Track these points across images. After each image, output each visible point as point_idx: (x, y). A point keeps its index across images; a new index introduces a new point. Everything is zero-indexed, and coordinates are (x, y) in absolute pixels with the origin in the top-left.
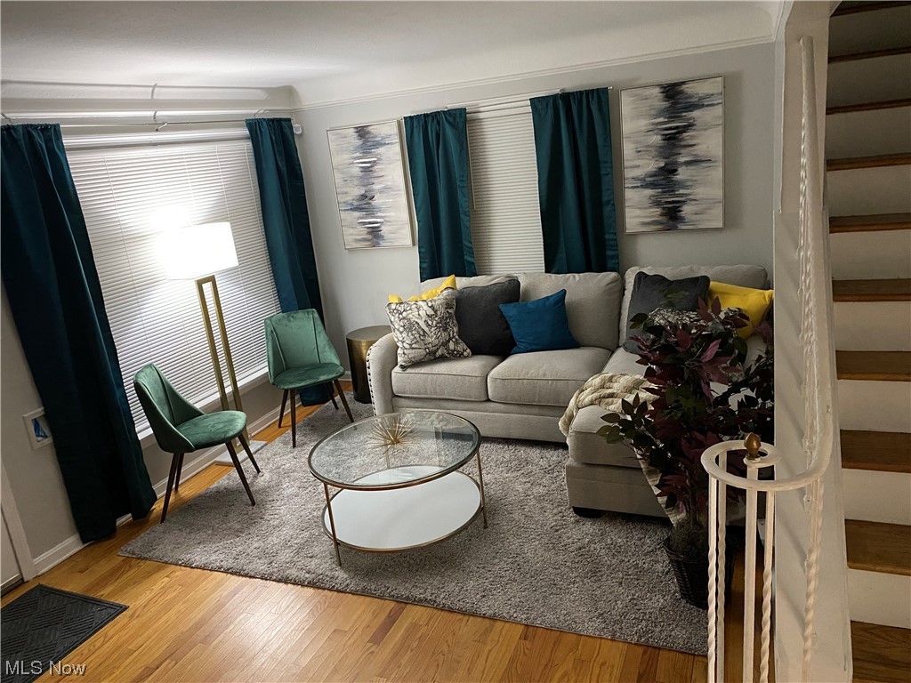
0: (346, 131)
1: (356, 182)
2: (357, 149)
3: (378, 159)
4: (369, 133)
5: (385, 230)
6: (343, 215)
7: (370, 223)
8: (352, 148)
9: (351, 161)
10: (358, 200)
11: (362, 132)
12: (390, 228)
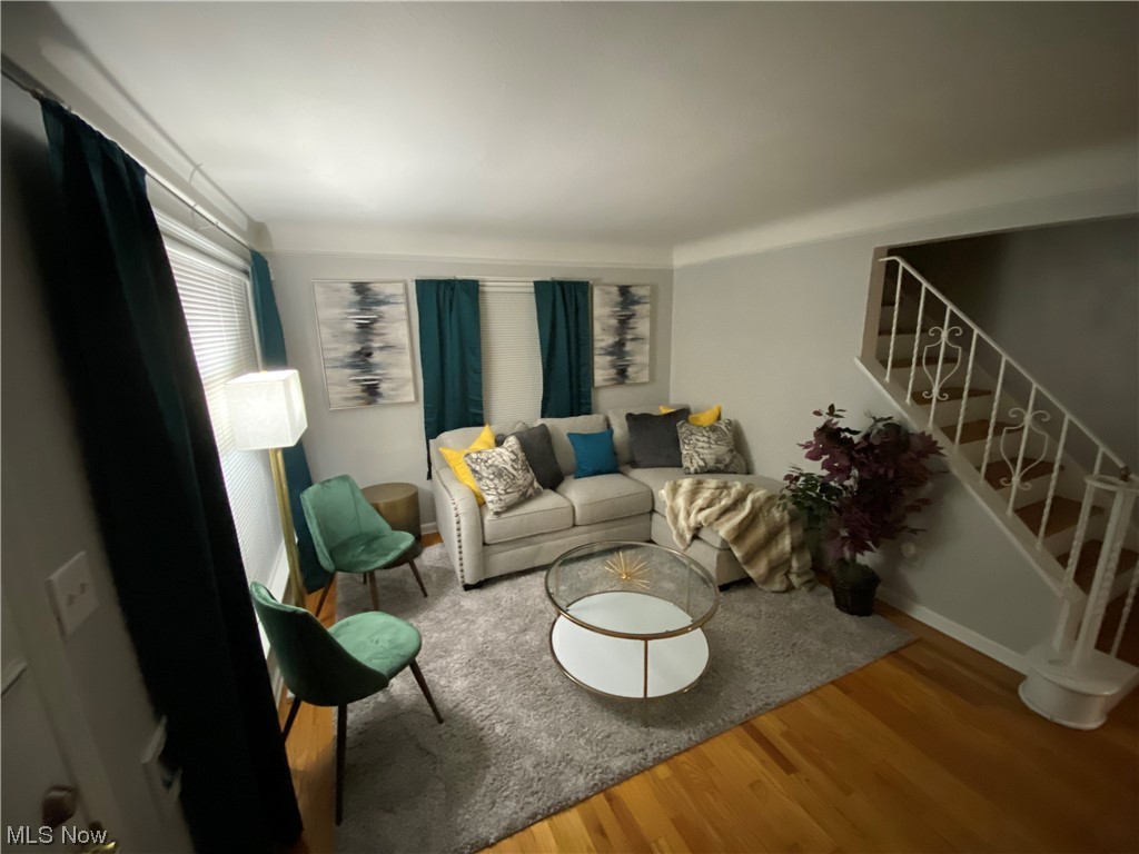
0: (340, 285)
1: (350, 338)
2: (352, 305)
3: (380, 317)
4: (369, 289)
5: (384, 387)
6: (329, 372)
7: (366, 380)
8: (346, 303)
9: (346, 316)
10: (351, 357)
11: (361, 288)
12: (391, 385)
